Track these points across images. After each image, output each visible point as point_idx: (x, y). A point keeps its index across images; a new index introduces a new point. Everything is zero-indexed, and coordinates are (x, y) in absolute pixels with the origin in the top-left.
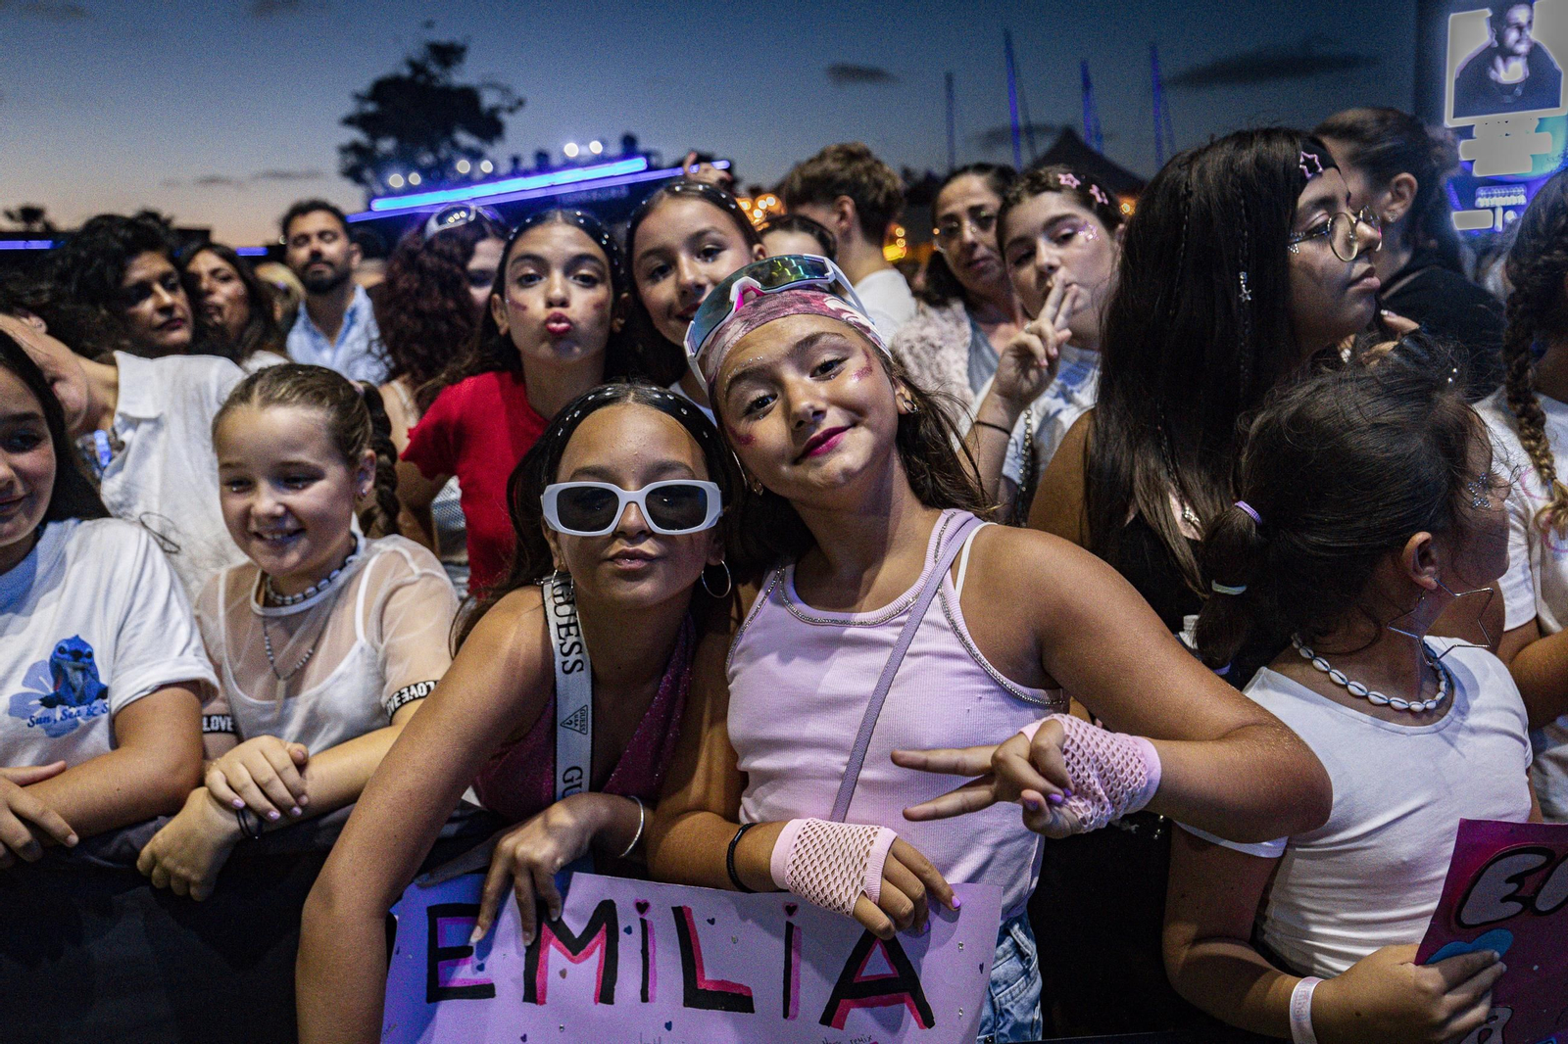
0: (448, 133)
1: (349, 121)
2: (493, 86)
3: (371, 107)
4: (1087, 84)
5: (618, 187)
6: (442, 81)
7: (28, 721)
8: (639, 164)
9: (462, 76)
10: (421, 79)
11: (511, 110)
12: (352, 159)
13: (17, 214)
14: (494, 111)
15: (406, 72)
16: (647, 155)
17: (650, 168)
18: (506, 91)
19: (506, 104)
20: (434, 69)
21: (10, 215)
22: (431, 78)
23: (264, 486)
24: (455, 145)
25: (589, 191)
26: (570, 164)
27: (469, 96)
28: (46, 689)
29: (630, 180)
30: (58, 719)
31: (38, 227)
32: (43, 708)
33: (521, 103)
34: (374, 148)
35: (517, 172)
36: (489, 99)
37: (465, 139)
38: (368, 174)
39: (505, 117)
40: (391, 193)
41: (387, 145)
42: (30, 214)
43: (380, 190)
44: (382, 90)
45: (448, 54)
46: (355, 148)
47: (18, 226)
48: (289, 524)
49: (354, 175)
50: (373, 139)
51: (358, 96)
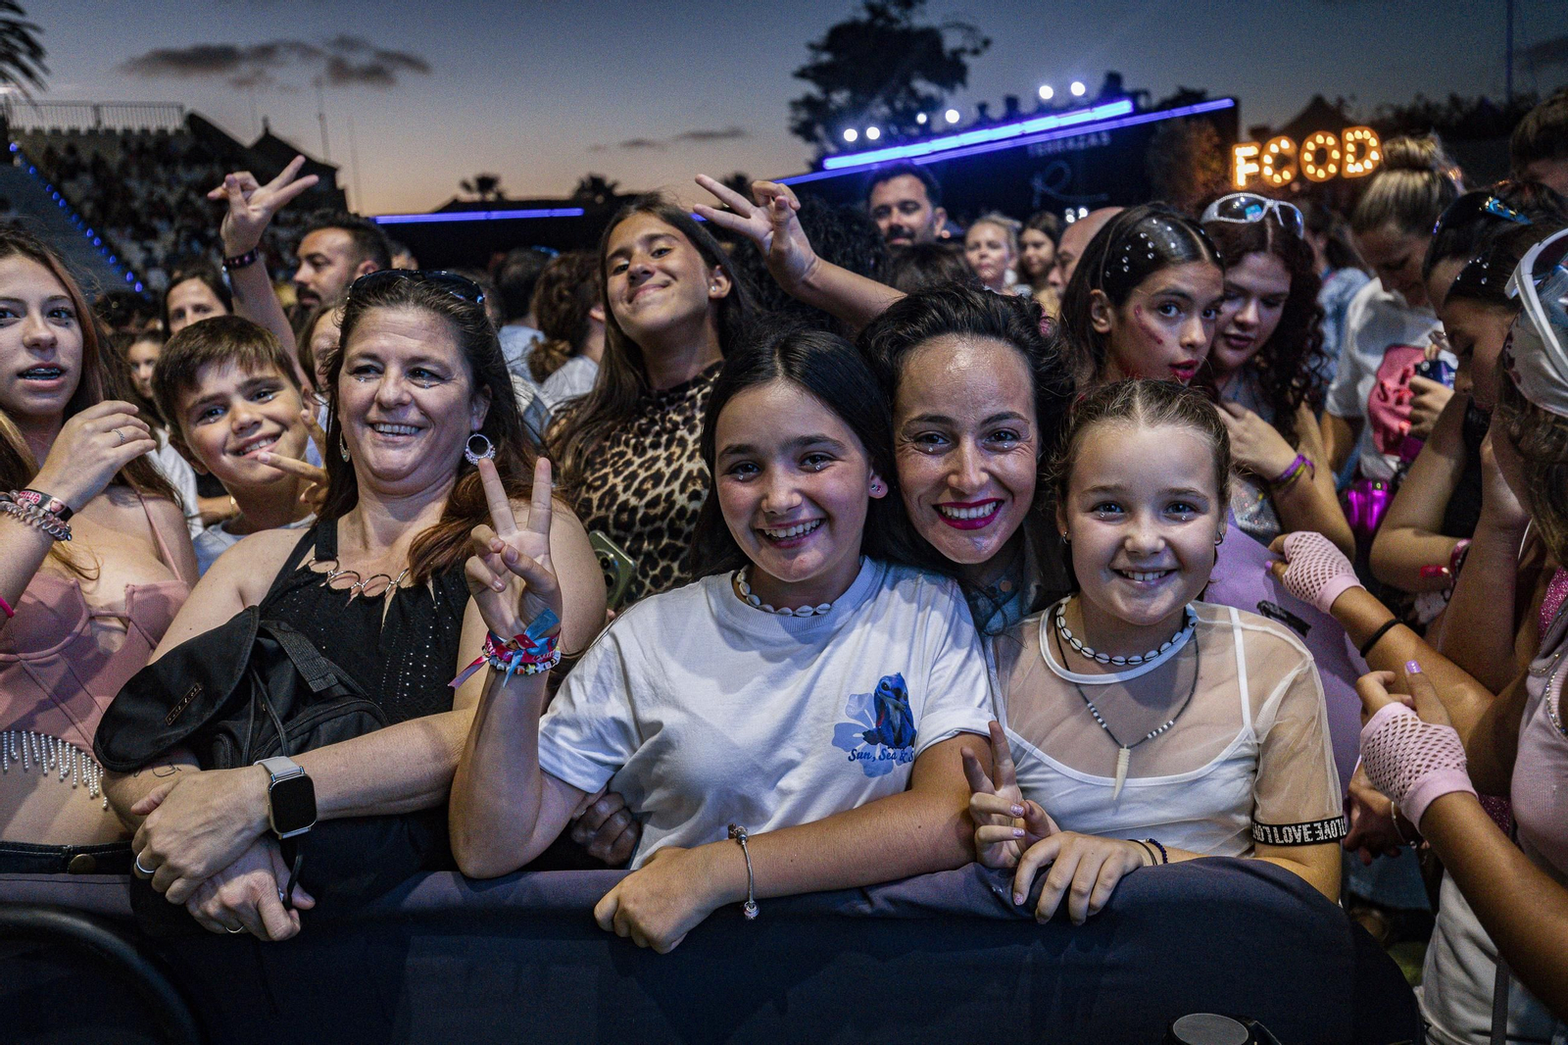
0: (906, 81)
1: (802, 74)
2: (959, 26)
3: (826, 57)
5: (1098, 134)
6: (904, 24)
7: (850, 754)
8: (1124, 107)
10: (880, 22)
11: (976, 52)
12: (804, 115)
13: (473, 184)
14: (957, 53)
15: (864, 16)
16: (1133, 96)
17: (1137, 111)
18: (971, 30)
19: (969, 46)
20: (895, 11)
21: (466, 186)
22: (891, 20)
23: (1145, 516)
24: (913, 96)
25: (1065, 140)
26: (1044, 109)
27: (931, 37)
28: (870, 724)
29: (1115, 125)
30: (877, 758)
31: (491, 197)
32: (866, 743)
33: (987, 43)
34: (828, 101)
35: (984, 122)
36: (952, 41)
37: (923, 87)
38: (819, 130)
39: (967, 59)
40: (845, 150)
41: (840, 98)
42: (486, 183)
43: (832, 149)
44: (840, 38)
46: (808, 102)
47: (476, 197)
48: (1167, 561)
49: (805, 131)
50: (827, 91)
51: (812, 47)
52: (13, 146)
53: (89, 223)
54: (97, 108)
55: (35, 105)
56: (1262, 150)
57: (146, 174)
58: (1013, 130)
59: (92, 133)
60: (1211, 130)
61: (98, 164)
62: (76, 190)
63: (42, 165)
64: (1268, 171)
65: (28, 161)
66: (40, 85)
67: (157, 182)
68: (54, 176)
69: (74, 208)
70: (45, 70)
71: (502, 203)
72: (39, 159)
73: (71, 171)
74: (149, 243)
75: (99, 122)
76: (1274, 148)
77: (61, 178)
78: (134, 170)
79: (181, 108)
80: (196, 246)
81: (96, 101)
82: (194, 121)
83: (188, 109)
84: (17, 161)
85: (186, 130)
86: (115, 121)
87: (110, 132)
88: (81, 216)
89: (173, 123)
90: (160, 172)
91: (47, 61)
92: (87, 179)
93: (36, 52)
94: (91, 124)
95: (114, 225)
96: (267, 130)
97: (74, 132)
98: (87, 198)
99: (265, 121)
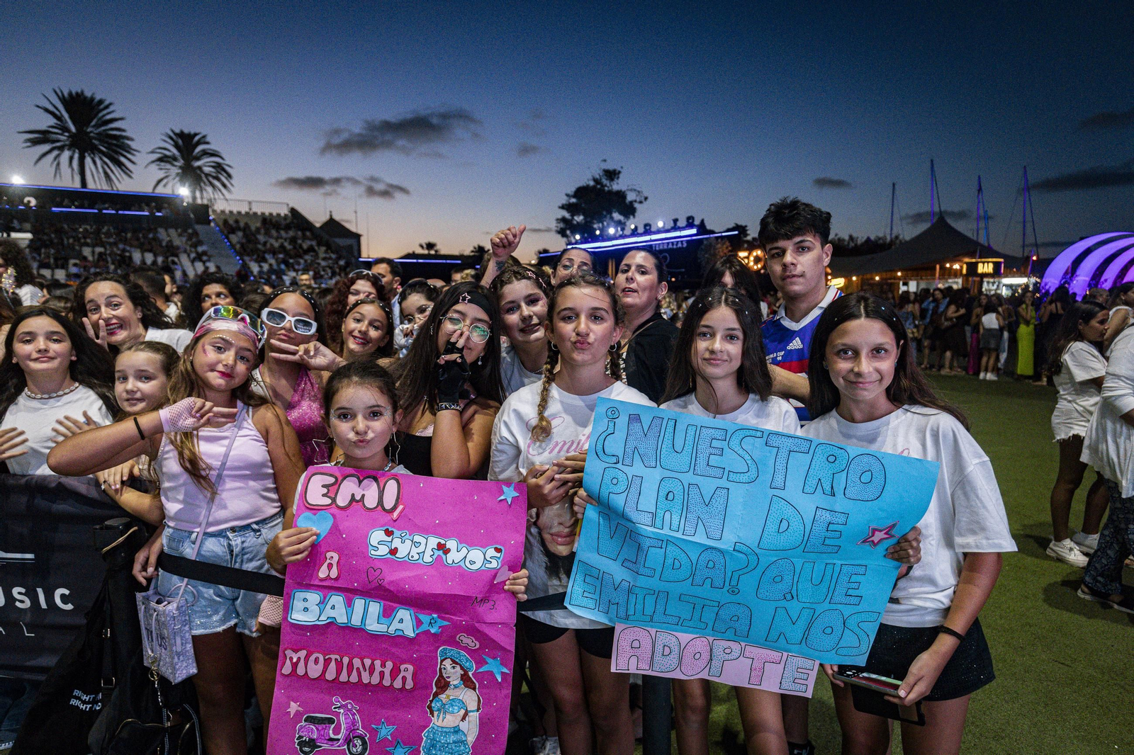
0: (610, 213)
1: (563, 207)
2: (635, 190)
3: (573, 200)
4: (980, 190)
5: (682, 242)
6: (609, 188)
8: (694, 231)
9: (616, 186)
10: (599, 186)
11: (641, 202)
12: (562, 225)
13: (425, 245)
14: (631, 203)
15: (592, 183)
16: (697, 227)
17: (698, 233)
18: (639, 192)
19: (638, 199)
20: (605, 181)
21: (421, 246)
22: (603, 186)
24: (612, 218)
25: (668, 244)
26: (659, 232)
27: (621, 195)
29: (689, 238)
31: (433, 252)
33: (646, 199)
34: (572, 220)
35: (635, 233)
36: (630, 197)
37: (617, 216)
38: (568, 233)
39: (636, 205)
41: (579, 219)
42: (430, 246)
44: (581, 192)
45: (612, 175)
46: (563, 220)
47: (426, 252)
49: (562, 233)
50: (573, 216)
51: (567, 195)
52: (211, 218)
53: (238, 253)
54: (250, 203)
55: (227, 200)
56: (749, 254)
57: (267, 233)
58: (647, 238)
59: (247, 213)
60: (728, 244)
61: (247, 226)
62: (234, 238)
63: (222, 226)
64: (752, 264)
65: (217, 225)
66: (229, 191)
67: (271, 237)
68: (226, 232)
69: (232, 246)
70: (232, 185)
71: (437, 256)
72: (221, 223)
73: (233, 230)
74: (263, 264)
75: (250, 209)
76: (755, 254)
77: (229, 233)
78: (262, 231)
79: (288, 205)
80: (283, 266)
81: (250, 200)
82: (294, 211)
83: (291, 206)
84: (212, 224)
85: (290, 214)
86: (258, 209)
87: (255, 214)
88: (235, 249)
89: (284, 211)
90: (274, 233)
91: (233, 182)
92: (240, 234)
93: (229, 176)
94: (247, 210)
95: (248, 255)
96: (331, 216)
97: (239, 213)
98: (239, 242)
99: (331, 212)
